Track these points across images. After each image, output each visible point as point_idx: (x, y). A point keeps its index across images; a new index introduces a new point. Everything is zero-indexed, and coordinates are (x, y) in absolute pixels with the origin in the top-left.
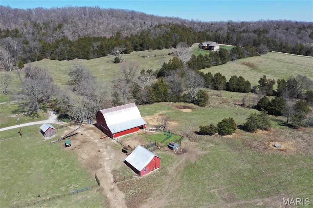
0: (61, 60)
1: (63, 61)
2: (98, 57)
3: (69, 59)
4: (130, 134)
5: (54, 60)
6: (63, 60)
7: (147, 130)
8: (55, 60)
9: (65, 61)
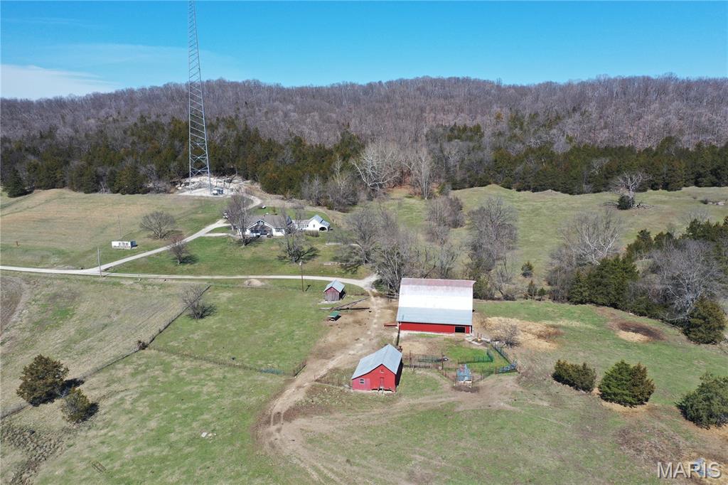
0: (519, 190)
1: (523, 192)
2: (595, 192)
3: (535, 190)
4: (433, 333)
5: (507, 188)
6: (525, 190)
7: (468, 337)
8: (510, 188)
9: (527, 192)
